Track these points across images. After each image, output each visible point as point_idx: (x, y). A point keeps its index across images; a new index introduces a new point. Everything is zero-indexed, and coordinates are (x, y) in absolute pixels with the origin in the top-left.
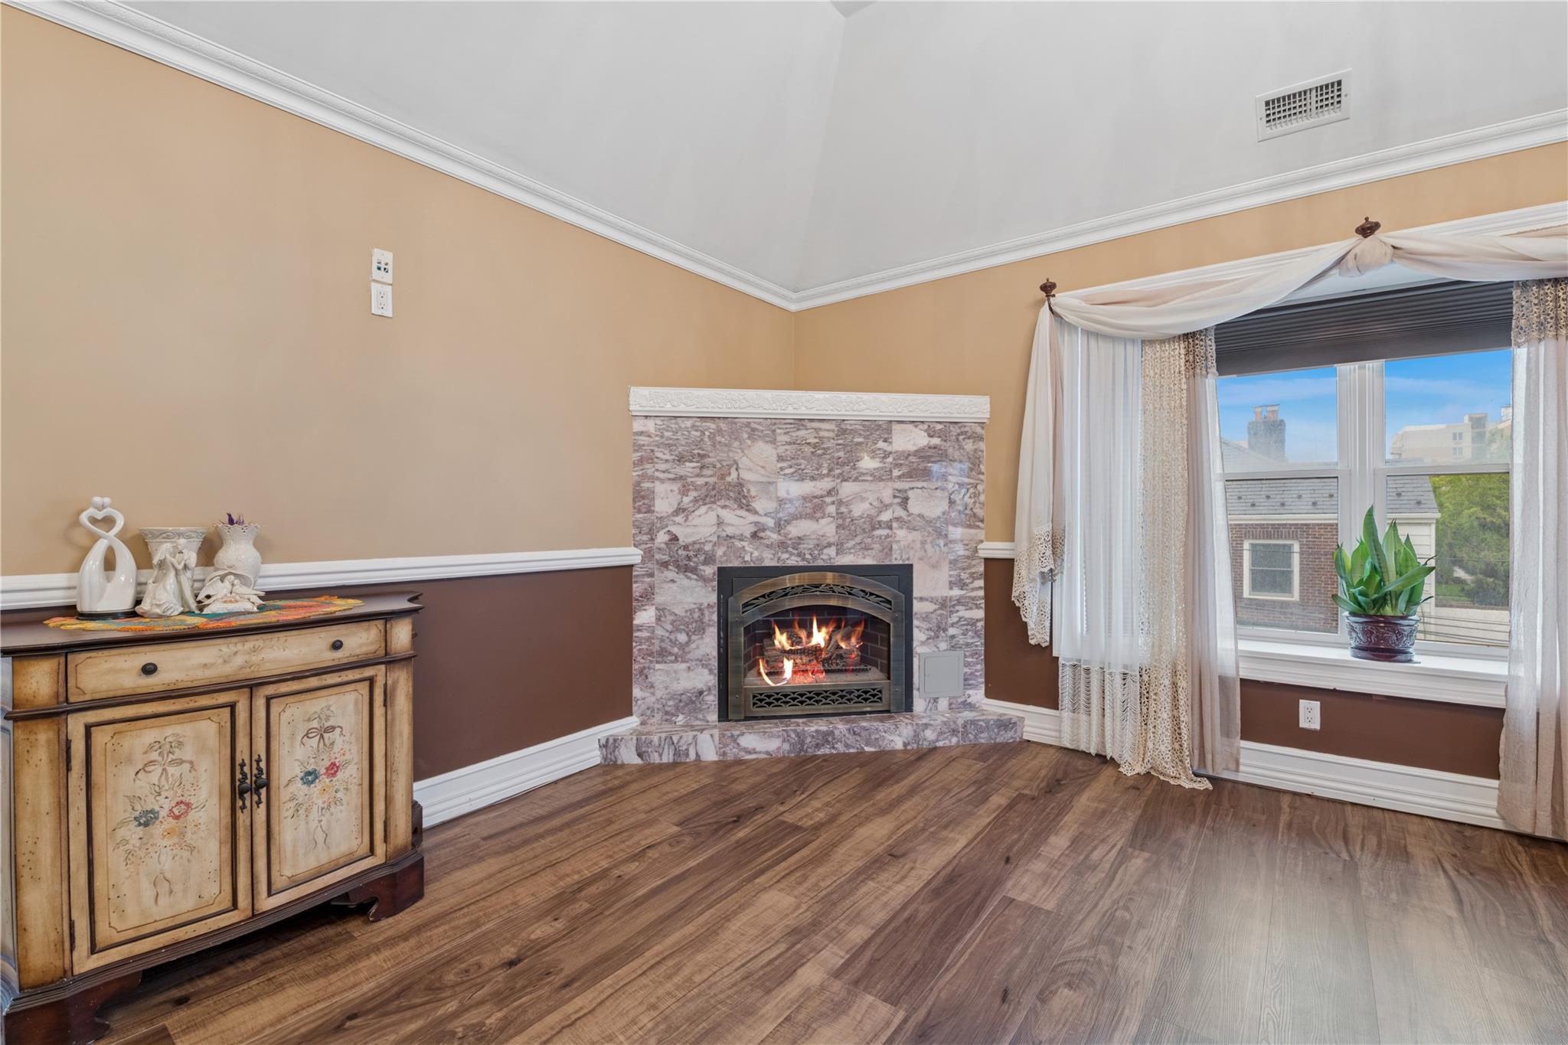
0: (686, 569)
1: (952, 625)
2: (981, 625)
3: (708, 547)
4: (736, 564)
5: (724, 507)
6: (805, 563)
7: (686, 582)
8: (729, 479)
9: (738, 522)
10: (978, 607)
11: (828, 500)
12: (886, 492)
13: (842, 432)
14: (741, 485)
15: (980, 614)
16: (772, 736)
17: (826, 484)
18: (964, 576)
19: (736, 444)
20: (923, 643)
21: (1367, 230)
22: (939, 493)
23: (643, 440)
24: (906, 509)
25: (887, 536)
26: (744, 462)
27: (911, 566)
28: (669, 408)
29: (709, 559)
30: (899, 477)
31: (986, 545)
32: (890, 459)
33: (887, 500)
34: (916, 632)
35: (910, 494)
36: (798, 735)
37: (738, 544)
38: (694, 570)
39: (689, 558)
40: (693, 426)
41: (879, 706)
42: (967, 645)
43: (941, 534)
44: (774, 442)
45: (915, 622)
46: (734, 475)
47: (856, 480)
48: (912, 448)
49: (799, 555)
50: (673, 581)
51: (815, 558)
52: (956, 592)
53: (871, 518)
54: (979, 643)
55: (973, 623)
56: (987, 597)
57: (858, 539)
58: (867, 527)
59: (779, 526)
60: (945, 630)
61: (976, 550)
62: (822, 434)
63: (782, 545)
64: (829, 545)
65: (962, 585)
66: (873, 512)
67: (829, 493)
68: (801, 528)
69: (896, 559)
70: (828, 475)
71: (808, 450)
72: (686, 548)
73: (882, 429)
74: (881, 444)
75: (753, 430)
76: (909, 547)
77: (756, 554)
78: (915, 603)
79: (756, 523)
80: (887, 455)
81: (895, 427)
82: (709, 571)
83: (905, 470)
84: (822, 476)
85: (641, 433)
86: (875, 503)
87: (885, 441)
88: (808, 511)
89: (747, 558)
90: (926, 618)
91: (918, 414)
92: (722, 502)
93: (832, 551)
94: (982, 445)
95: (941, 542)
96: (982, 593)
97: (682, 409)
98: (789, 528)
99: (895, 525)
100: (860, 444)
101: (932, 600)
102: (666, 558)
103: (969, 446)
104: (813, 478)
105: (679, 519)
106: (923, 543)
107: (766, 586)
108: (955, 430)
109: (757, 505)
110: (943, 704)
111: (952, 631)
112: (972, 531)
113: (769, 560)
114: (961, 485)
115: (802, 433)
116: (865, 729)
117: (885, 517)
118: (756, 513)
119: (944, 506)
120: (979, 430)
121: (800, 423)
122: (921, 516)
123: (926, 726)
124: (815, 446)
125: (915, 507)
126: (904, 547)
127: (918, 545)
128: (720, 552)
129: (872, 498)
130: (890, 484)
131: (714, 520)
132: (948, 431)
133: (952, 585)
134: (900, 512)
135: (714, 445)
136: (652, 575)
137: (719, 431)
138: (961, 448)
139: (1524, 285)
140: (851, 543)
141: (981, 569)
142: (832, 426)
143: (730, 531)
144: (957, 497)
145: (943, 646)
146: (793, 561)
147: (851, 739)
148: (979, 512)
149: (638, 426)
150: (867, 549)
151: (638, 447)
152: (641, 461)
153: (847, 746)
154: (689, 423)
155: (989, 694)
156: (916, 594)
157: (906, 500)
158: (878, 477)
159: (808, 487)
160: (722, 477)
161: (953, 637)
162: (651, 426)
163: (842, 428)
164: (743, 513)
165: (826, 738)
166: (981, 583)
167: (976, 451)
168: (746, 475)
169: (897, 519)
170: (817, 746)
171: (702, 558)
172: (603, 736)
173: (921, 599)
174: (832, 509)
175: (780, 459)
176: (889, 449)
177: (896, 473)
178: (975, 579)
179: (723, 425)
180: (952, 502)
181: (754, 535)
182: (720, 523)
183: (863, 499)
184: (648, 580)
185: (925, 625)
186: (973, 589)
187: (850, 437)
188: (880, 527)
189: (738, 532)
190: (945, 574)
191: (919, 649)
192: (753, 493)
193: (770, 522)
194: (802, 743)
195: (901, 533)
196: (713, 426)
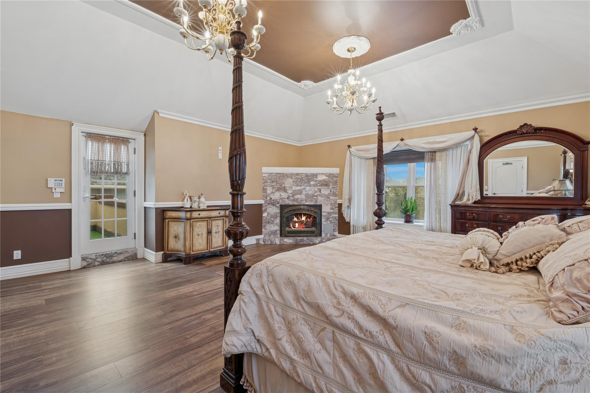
0: (273, 205)
1: (331, 218)
2: (337, 218)
3: (278, 200)
4: (284, 204)
5: (281, 192)
6: (298, 204)
7: (273, 207)
8: (282, 186)
9: (284, 195)
10: (337, 214)
11: (303, 190)
12: (316, 189)
13: (307, 176)
14: (285, 187)
15: (337, 216)
16: (290, 239)
17: (303, 187)
18: (333, 207)
19: (284, 179)
20: (324, 222)
21: (402, 140)
22: (328, 189)
23: (265, 178)
24: (320, 192)
25: (316, 198)
26: (286, 182)
27: (322, 205)
28: (270, 171)
29: (278, 203)
30: (319, 186)
31: (338, 200)
32: (317, 182)
33: (316, 191)
34: (322, 219)
35: (322, 189)
36: (296, 239)
37: (284, 200)
38: (275, 205)
39: (274, 202)
40: (275, 175)
41: (314, 235)
42: (334, 222)
43: (328, 198)
44: (292, 178)
45: (322, 217)
46: (283, 185)
47: (310, 186)
48: (322, 179)
49: (297, 202)
50: (271, 207)
51: (300, 203)
52: (332, 211)
53: (313, 194)
54: (337, 222)
55: (335, 217)
56: (338, 212)
57: (310, 199)
58: (312, 196)
59: (293, 196)
60: (329, 219)
61: (336, 202)
62: (302, 176)
63: (294, 200)
64: (304, 200)
65: (333, 209)
66: (313, 193)
67: (304, 189)
68: (297, 197)
69: (318, 203)
70: (303, 185)
71: (299, 180)
72: (273, 200)
73: (316, 175)
74: (315, 179)
75: (288, 176)
76: (321, 201)
77: (288, 202)
78: (322, 213)
79: (288, 195)
80: (316, 181)
81: (318, 175)
82: (278, 205)
83: (320, 184)
84: (302, 185)
85: (264, 177)
86: (314, 191)
87: (316, 178)
88: (299, 193)
89: (286, 203)
90: (325, 216)
91: (323, 172)
92: (281, 191)
93: (304, 202)
94: (338, 179)
95: (328, 200)
96: (337, 211)
97: (273, 172)
98: (295, 196)
99: (318, 196)
100: (310, 178)
101: (326, 212)
102: (269, 202)
103: (335, 179)
104: (300, 186)
105: (272, 194)
106: (324, 200)
107: (291, 209)
108: (332, 175)
109: (289, 192)
110: (329, 235)
111: (331, 219)
112: (335, 197)
113: (291, 203)
114: (333, 188)
115: (298, 176)
116: (310, 239)
117: (316, 194)
118: (288, 193)
119: (329, 192)
120: (337, 175)
121: (297, 174)
122: (324, 194)
123: (324, 239)
124: (301, 179)
125: (323, 192)
126: (320, 200)
127: (323, 200)
128: (280, 201)
129: (313, 190)
130: (317, 187)
131: (279, 195)
132: (330, 175)
133: (331, 209)
134: (319, 193)
135: (279, 179)
136: (266, 206)
137: (280, 176)
138: (333, 179)
139: (426, 152)
140: (308, 200)
141: (337, 206)
142: (304, 175)
143: (282, 197)
144: (332, 190)
145: (329, 222)
146: (296, 203)
147: (307, 241)
148: (337, 193)
149: (264, 175)
150: (312, 201)
151: (263, 180)
152: (264, 182)
153: (306, 242)
154: (274, 174)
155: (339, 233)
156: (322, 211)
157: (320, 191)
158: (315, 185)
159: (299, 188)
160: (281, 186)
161: (331, 220)
162: (266, 175)
163: (307, 175)
164: (285, 193)
165: (302, 240)
166: (337, 209)
167: (336, 180)
168: (286, 185)
169: (319, 195)
170: (300, 242)
171: (277, 202)
172: (257, 238)
173: (324, 212)
174: (304, 192)
175: (293, 182)
176: (317, 180)
177: (318, 185)
178: (336, 208)
179: (281, 175)
180: (331, 191)
181: (288, 198)
182: (280, 195)
183: (311, 190)
184: (265, 207)
185: (325, 218)
186: (336, 210)
187: (308, 177)
188: (315, 196)
189: (284, 197)
190: (329, 207)
191: (323, 223)
192: (287, 189)
193: (291, 195)
194: (297, 241)
195: (319, 198)
196: (279, 175)
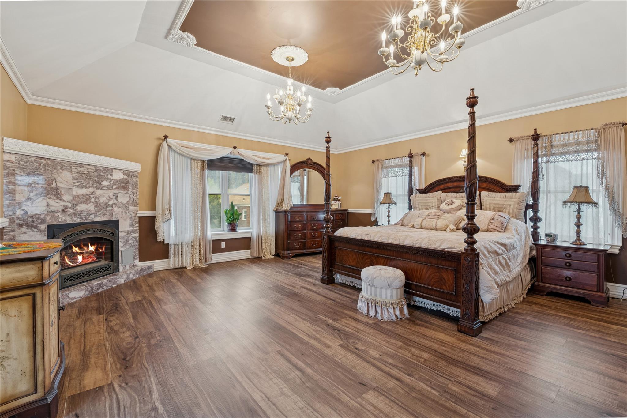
0: (32, 227)
1: (130, 240)
2: (138, 238)
3: (42, 216)
4: (55, 223)
5: (50, 198)
6: (83, 221)
7: (32, 233)
8: (52, 186)
9: (56, 205)
10: (137, 233)
11: (92, 196)
12: (111, 193)
13: (97, 170)
14: (58, 189)
15: (137, 235)
16: (82, 290)
17: (91, 190)
18: (133, 223)
19: (55, 171)
20: (122, 247)
21: (235, 148)
22: (126, 195)
23: (9, 164)
24: (117, 200)
25: (111, 210)
26: (59, 179)
27: (119, 220)
28: (24, 151)
29: (43, 222)
30: (115, 189)
31: (139, 212)
32: (112, 182)
33: (111, 197)
34: (120, 243)
35: (118, 195)
36: (91, 287)
37: (56, 214)
38: (36, 227)
39: (33, 222)
40: (35, 161)
41: (110, 272)
42: (134, 245)
43: (127, 209)
44: (71, 171)
45: (120, 240)
46: (54, 184)
47: (101, 189)
48: (119, 179)
49: (81, 218)
50: (25, 233)
51: (87, 219)
52: (131, 228)
53: (106, 203)
54: (137, 244)
55: (135, 238)
56: (139, 229)
57: (102, 211)
58: (105, 207)
59: (73, 207)
60: (128, 241)
61: (136, 214)
62: (89, 170)
63: (74, 214)
64: (92, 214)
65: (133, 226)
66: (107, 201)
67: (92, 194)
68: (81, 207)
69: (114, 218)
70: (92, 187)
71: (84, 176)
72: (32, 217)
73: (110, 171)
74: (109, 176)
75: (63, 165)
76: (118, 214)
77: (64, 218)
78: (120, 233)
79: (64, 205)
80: (111, 180)
81: (114, 170)
82: (43, 227)
83: (117, 186)
84: (89, 187)
85: (8, 161)
86: (108, 198)
87: (111, 175)
88: (84, 200)
89: (60, 220)
90: (123, 238)
91: (121, 167)
92: (49, 196)
93: (93, 216)
94: (138, 179)
95: (127, 212)
96: (138, 228)
97: (30, 152)
98: (77, 207)
99: (114, 206)
100: (102, 175)
101: (124, 232)
102: (21, 222)
103: (135, 179)
104: (86, 188)
105: (29, 203)
106: (122, 212)
107: (70, 231)
108: (131, 174)
109: (64, 198)
110: (128, 267)
111: (130, 242)
112: (136, 208)
113: (69, 221)
114: (133, 193)
115: (82, 169)
116: (113, 279)
117: (111, 203)
118: (64, 201)
119: (128, 199)
120: (137, 174)
121: (81, 165)
122: (121, 202)
123: (130, 273)
124: (87, 175)
125: (120, 199)
126: (117, 213)
127: (120, 213)
128: (48, 218)
129: (106, 196)
130: (112, 191)
131: (45, 204)
132: (128, 173)
133: (130, 226)
134: (115, 201)
135: (45, 170)
136: (14, 231)
137: (48, 164)
138: (132, 180)
140: (100, 213)
141: (138, 220)
142: (93, 168)
143: (53, 209)
144: (131, 196)
145: (128, 247)
146: (79, 221)
147: (108, 284)
148: (138, 201)
149: (6, 157)
150: (105, 215)
151: (6, 168)
152: (8, 175)
153: (107, 287)
154: (33, 159)
155: (140, 261)
156: (120, 230)
157: (117, 197)
158: (109, 188)
159: (84, 191)
160: (49, 185)
161: (130, 243)
162: (13, 158)
163: (97, 169)
164: (58, 201)
165: (100, 286)
166: (138, 225)
167: (136, 181)
168: (60, 185)
169: (115, 204)
170: (98, 289)
171: (40, 221)
173: (122, 232)
174: (93, 200)
175: (74, 179)
176: (112, 178)
177: (114, 187)
178: (136, 223)
179: (49, 162)
180: (130, 198)
181: (63, 211)
182: (48, 205)
183: (104, 196)
184: (12, 233)
185: (123, 241)
186: (136, 227)
187: (99, 173)
188: (109, 207)
189: (56, 209)
190: (128, 222)
191: (121, 249)
192: (63, 192)
193: (70, 205)
194: (92, 290)
195: (116, 209)
196: (44, 162)
